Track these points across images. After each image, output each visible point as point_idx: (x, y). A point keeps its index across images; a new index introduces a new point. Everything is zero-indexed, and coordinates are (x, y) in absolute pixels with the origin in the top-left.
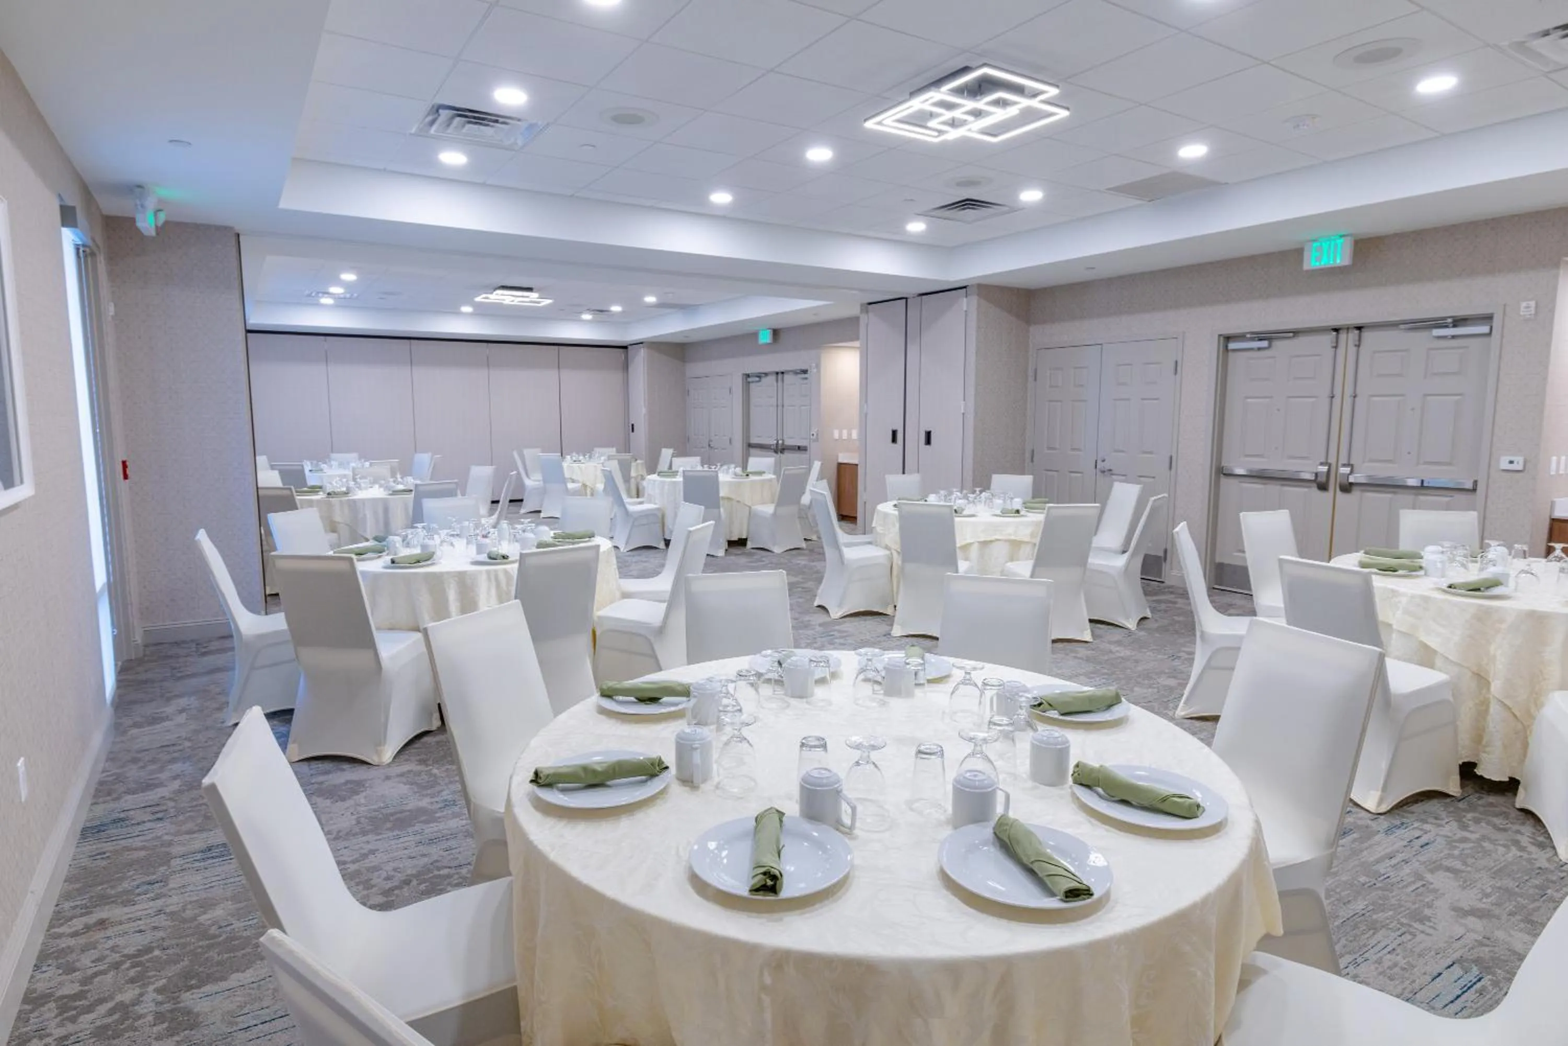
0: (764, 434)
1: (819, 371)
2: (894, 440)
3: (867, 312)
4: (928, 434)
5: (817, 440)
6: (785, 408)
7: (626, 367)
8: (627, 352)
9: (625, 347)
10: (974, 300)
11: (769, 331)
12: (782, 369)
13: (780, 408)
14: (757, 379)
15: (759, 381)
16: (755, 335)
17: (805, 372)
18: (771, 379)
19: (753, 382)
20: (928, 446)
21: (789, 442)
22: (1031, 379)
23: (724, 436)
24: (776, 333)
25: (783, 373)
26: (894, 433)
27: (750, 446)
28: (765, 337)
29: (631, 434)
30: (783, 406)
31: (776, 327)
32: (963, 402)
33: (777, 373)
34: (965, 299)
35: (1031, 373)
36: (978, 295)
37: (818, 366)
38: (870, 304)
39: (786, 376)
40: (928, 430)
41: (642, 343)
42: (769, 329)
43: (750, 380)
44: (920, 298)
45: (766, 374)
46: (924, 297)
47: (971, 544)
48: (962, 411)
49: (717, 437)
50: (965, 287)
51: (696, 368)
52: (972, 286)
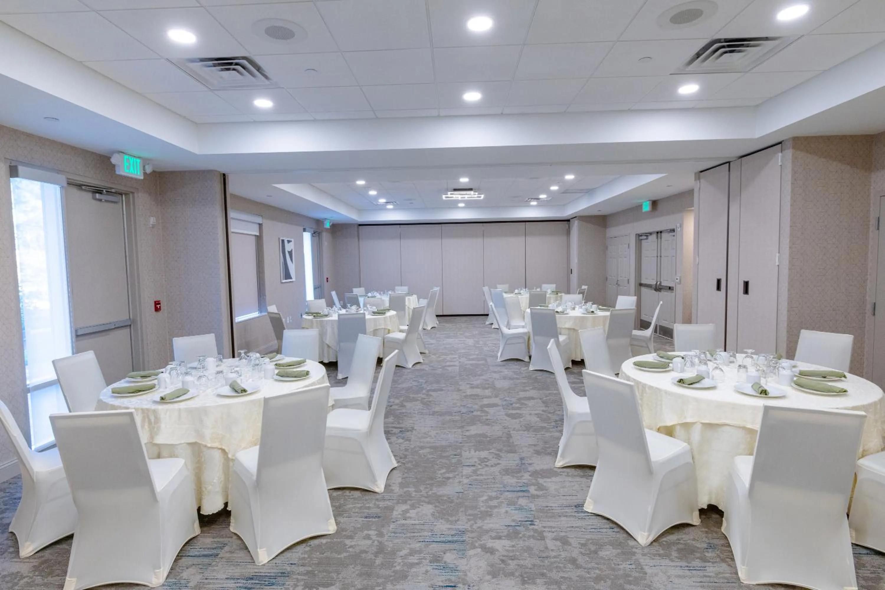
0: (649, 278)
1: (682, 230)
2: (719, 288)
3: (699, 179)
4: (746, 284)
5: (680, 283)
6: (662, 258)
7: (568, 233)
8: (570, 224)
9: (568, 221)
10: (789, 153)
11: (648, 202)
12: (659, 229)
13: (659, 257)
14: (645, 237)
15: (647, 239)
16: (640, 206)
17: (673, 231)
18: (654, 236)
19: (643, 239)
20: (746, 295)
21: (664, 284)
22: (872, 228)
23: (625, 278)
24: (654, 204)
25: (661, 232)
26: (719, 281)
27: (641, 285)
28: (646, 207)
29: (571, 275)
30: (661, 257)
31: (654, 199)
32: (778, 255)
33: (657, 233)
34: (780, 154)
35: (873, 222)
36: (794, 148)
37: (681, 226)
38: (701, 172)
39: (663, 234)
40: (746, 280)
41: (576, 217)
42: (650, 200)
43: (641, 238)
44: (740, 160)
45: (651, 234)
46: (743, 158)
47: (694, 423)
48: (777, 264)
49: (622, 278)
50: (780, 143)
51: (612, 231)
52: (786, 140)
